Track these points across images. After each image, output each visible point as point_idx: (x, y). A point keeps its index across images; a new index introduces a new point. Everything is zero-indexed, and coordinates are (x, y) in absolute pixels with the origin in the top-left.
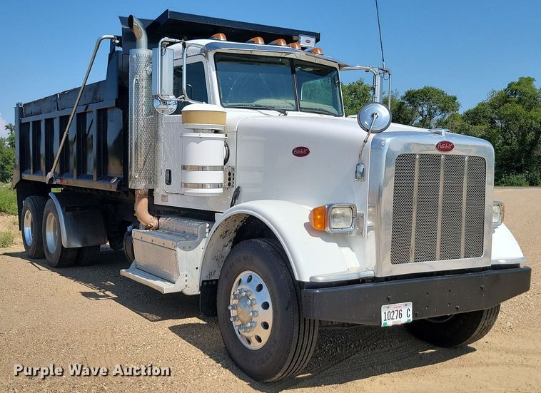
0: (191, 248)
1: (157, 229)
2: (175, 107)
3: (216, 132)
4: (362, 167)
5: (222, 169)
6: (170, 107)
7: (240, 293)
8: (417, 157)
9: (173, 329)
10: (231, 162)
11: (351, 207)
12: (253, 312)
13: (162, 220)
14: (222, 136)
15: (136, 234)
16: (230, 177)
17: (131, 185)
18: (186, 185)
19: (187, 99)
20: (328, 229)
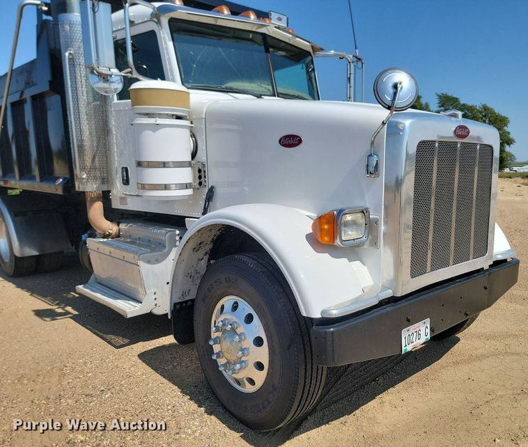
0: (158, 261)
1: (118, 236)
2: (120, 87)
3: (178, 118)
4: (375, 158)
5: (190, 165)
6: (114, 86)
7: (224, 325)
8: (437, 144)
9: (143, 356)
10: (201, 156)
11: (364, 212)
12: (242, 350)
13: (123, 226)
14: (187, 123)
15: (91, 243)
16: (201, 174)
17: (79, 187)
18: (143, 187)
19: (135, 75)
20: (338, 242)
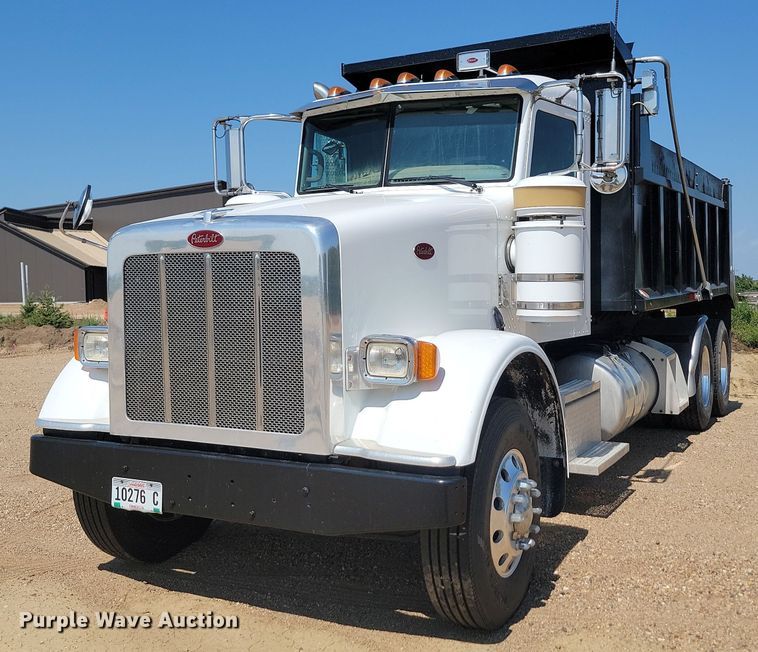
8: (162, 258)
